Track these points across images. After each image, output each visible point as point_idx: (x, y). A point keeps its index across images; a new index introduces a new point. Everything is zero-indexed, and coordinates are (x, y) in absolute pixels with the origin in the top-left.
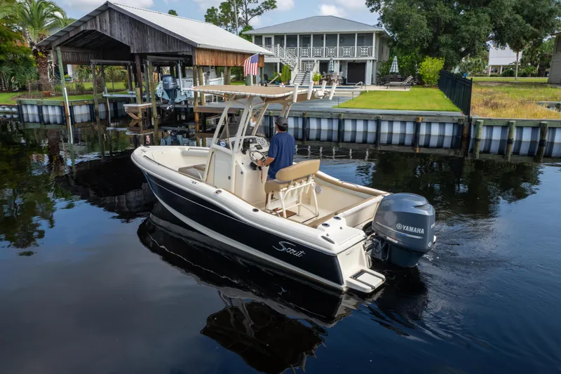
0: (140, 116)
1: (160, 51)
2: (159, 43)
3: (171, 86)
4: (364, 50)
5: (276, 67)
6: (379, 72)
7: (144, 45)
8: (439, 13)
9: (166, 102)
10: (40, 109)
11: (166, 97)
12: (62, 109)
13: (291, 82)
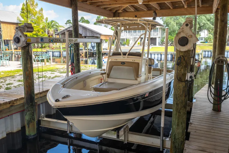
0: (84, 54)
1: (91, 36)
2: (90, 33)
3: (93, 45)
4: (156, 34)
5: (125, 40)
6: (161, 41)
7: (86, 34)
8: (180, 21)
9: (92, 50)
10: (53, 52)
11: (91, 48)
12: (60, 52)
13: (130, 45)
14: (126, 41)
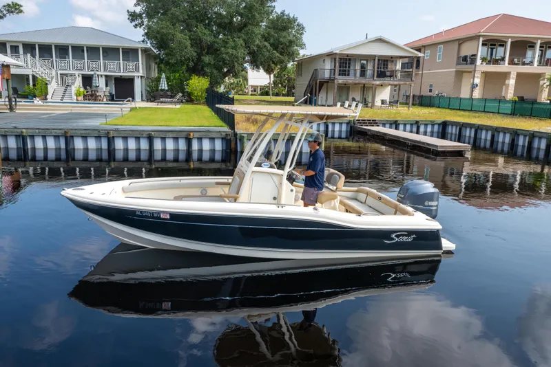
4: (131, 66)
5: (28, 79)
6: (148, 89)
8: (200, 35)
13: (49, 97)
14: (34, 85)
